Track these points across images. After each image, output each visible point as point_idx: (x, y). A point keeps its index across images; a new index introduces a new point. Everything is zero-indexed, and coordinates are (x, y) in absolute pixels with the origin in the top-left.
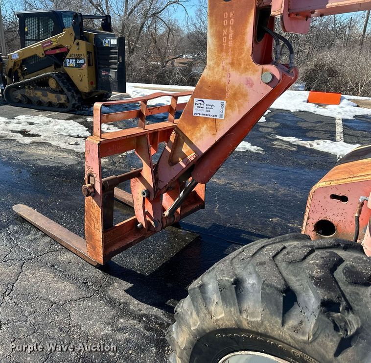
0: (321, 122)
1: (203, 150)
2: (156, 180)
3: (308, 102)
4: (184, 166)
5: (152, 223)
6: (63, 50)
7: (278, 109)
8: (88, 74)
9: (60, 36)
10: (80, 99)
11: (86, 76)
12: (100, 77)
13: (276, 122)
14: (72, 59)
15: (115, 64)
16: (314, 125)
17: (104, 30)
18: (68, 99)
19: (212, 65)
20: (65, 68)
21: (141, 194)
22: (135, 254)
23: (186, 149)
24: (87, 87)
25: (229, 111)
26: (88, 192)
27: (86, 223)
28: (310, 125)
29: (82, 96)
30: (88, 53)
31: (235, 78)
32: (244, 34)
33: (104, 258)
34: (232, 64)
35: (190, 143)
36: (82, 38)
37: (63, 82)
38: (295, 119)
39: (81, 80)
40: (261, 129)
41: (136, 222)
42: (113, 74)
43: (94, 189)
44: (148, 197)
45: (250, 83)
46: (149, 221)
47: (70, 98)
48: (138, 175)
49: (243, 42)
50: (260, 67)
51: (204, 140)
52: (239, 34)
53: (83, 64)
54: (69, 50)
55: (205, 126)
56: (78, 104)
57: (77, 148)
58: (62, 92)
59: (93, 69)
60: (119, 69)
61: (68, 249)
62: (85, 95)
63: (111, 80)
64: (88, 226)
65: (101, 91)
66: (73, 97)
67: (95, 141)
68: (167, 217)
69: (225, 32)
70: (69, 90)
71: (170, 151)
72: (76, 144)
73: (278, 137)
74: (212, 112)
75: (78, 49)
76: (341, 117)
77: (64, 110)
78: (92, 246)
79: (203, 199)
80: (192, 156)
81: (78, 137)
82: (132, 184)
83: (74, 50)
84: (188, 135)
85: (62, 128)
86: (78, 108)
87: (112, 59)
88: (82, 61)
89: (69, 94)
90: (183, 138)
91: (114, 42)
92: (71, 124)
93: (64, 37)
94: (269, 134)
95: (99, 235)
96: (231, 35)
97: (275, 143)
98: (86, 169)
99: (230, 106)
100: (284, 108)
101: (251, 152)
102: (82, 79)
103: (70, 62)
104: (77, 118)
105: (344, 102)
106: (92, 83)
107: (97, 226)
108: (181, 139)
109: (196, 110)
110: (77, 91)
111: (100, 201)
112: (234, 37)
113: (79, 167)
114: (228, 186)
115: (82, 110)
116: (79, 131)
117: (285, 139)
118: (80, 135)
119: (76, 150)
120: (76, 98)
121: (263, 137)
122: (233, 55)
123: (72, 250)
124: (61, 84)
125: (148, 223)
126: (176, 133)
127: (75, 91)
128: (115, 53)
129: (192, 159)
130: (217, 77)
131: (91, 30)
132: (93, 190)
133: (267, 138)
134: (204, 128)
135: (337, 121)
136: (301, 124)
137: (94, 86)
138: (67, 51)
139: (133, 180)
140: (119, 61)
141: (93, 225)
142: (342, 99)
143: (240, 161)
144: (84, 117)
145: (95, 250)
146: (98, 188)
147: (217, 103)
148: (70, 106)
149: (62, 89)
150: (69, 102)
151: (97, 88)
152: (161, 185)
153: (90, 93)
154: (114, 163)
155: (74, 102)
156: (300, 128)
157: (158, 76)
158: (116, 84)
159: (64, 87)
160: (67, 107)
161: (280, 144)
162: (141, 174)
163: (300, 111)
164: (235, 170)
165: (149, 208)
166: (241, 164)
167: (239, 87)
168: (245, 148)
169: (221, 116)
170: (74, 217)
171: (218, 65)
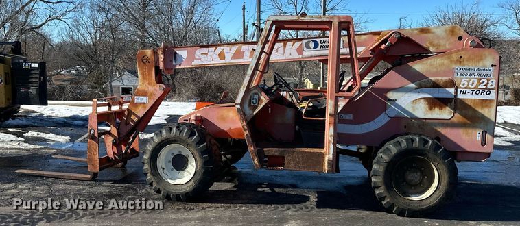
1: (141, 116)
2: (119, 134)
4: (133, 124)
8: (5, 91)
11: (3, 93)
12: (18, 94)
15: (36, 82)
19: (141, 84)
21: (111, 142)
23: (133, 117)
24: (4, 103)
25: (149, 100)
30: (6, 73)
31: (151, 89)
32: (152, 74)
34: (149, 84)
35: (135, 115)
41: (108, 157)
42: (33, 91)
44: (115, 143)
45: (156, 90)
46: (116, 157)
48: (109, 133)
49: (151, 77)
50: (158, 85)
51: (141, 112)
52: (150, 74)
60: (40, 86)
63: (31, 95)
67: (94, 114)
68: (124, 153)
69: (145, 73)
71: (125, 119)
74: (143, 101)
80: (136, 120)
84: (133, 111)
87: (32, 78)
90: (131, 113)
96: (147, 74)
99: (150, 98)
106: (8, 99)
111: (98, 141)
112: (149, 75)
122: (149, 81)
126: (128, 111)
128: (36, 74)
130: (144, 88)
134: (140, 108)
139: (106, 135)
140: (40, 80)
147: (145, 98)
152: (121, 136)
158: (37, 99)
162: (111, 132)
165: (115, 149)
167: (152, 92)
169: (147, 102)
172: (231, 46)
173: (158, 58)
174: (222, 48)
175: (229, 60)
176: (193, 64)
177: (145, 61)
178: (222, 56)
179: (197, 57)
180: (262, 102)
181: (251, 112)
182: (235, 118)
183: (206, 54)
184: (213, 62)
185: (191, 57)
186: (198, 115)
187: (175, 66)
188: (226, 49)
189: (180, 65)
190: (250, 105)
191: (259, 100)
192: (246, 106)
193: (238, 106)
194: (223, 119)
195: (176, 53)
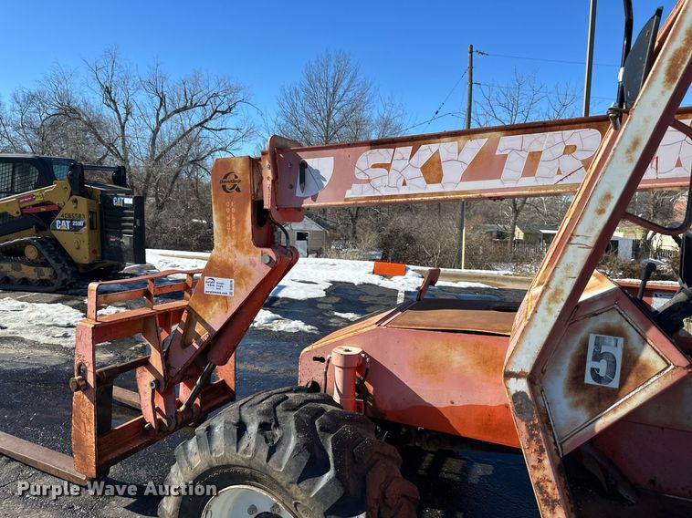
0: (383, 295)
1: (217, 328)
2: (167, 367)
3: (374, 273)
4: (197, 347)
5: (165, 421)
6: (51, 208)
7: (341, 282)
8: (90, 240)
9: (47, 189)
10: (74, 274)
11: (87, 242)
12: (108, 244)
13: (337, 296)
14: (65, 220)
15: (130, 227)
16: (376, 299)
17: (115, 184)
18: (55, 272)
19: (219, 247)
20: (53, 232)
21: (148, 386)
22: (142, 465)
23: (199, 328)
24: (88, 257)
25: (237, 289)
26: (78, 385)
27: (74, 426)
28: (372, 299)
29: (78, 269)
30: (91, 212)
31: (241, 259)
32: (244, 221)
33: (96, 468)
34: (237, 246)
35: (203, 322)
36: (82, 195)
37: (48, 250)
38: (357, 293)
39: (79, 248)
40: (319, 306)
41: (143, 421)
42: (126, 240)
43: (86, 381)
44: (158, 388)
45: (252, 263)
46: (160, 419)
47: (59, 272)
48: (145, 363)
49: (244, 228)
50: (260, 250)
51: (216, 318)
52: (240, 221)
53: (82, 227)
54: (60, 209)
55: (217, 304)
56: (71, 280)
57: (66, 342)
58: (46, 264)
59: (97, 233)
60: (135, 234)
61: (45, 472)
62: (84, 269)
63: (123, 247)
64: (76, 430)
65: (108, 262)
66: (64, 270)
67: (89, 325)
68: (183, 411)
69: (228, 218)
70: (58, 261)
71: (181, 331)
72: (65, 336)
73: (336, 313)
74: (223, 290)
75: (76, 208)
76: (404, 289)
77: (49, 289)
78: (81, 456)
79: (233, 388)
80: (205, 336)
81: (69, 326)
82: (138, 375)
83: (69, 208)
84: (200, 313)
85: (44, 315)
86: (71, 286)
87: (125, 221)
88: (81, 223)
89: (58, 267)
90: (196, 317)
91: (129, 201)
92: (58, 308)
93: (55, 192)
94: (327, 311)
95: (90, 438)
96: (234, 221)
97: (332, 320)
98: (76, 358)
99: (238, 284)
100: (348, 281)
101: (304, 332)
102: (80, 246)
103: (61, 225)
104: (69, 300)
105: (410, 272)
106: (95, 252)
107: (88, 428)
108: (193, 317)
109: (207, 289)
110: (71, 263)
111: (93, 396)
112: (237, 223)
113: (67, 368)
114: (272, 374)
115: (78, 288)
116: (70, 319)
117: (343, 315)
118: (73, 323)
119: (64, 345)
120: (69, 272)
121: (321, 314)
122: (237, 238)
123: (52, 472)
124: (44, 252)
125: (159, 422)
126: (188, 312)
127: (67, 262)
128: (130, 215)
129: (206, 338)
130: (225, 258)
131: (95, 184)
132: (84, 382)
133: (324, 316)
134: (216, 306)
135: (399, 294)
136: (362, 299)
137: (98, 255)
138: (57, 208)
139: (139, 370)
140: (135, 224)
141: (83, 428)
142: (407, 269)
143: (291, 344)
144: (80, 298)
145: (84, 460)
146: (91, 380)
147: (227, 282)
148: (58, 283)
149: (46, 260)
150: (56, 278)
151: (102, 258)
152: (173, 373)
153: (90, 265)
154: (123, 358)
155: (65, 277)
156: (361, 302)
157: (200, 240)
158: (131, 253)
159: (50, 257)
160: (53, 285)
161: (337, 321)
162: (148, 362)
163: (364, 284)
164: (283, 354)
165: (160, 403)
166: (292, 347)
167: (244, 267)
168: (298, 328)
169: (231, 293)
170: (57, 433)
171: (225, 247)
172: (462, 139)
173: (262, 179)
174: (434, 147)
175: (454, 183)
176: (349, 194)
177: (229, 186)
178: (432, 171)
179: (361, 176)
180: (644, 378)
181: (582, 415)
182: (470, 371)
183: (387, 166)
184: (404, 191)
185: (345, 176)
186: (355, 351)
187: (302, 199)
188: (446, 149)
189: (314, 198)
190: (576, 381)
191: (631, 366)
192: (557, 385)
193: (521, 385)
194: (430, 368)
195: (304, 165)
